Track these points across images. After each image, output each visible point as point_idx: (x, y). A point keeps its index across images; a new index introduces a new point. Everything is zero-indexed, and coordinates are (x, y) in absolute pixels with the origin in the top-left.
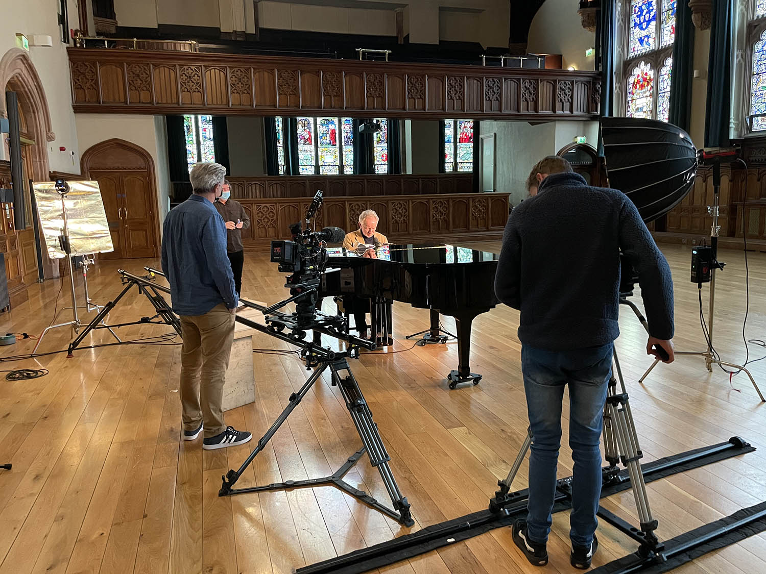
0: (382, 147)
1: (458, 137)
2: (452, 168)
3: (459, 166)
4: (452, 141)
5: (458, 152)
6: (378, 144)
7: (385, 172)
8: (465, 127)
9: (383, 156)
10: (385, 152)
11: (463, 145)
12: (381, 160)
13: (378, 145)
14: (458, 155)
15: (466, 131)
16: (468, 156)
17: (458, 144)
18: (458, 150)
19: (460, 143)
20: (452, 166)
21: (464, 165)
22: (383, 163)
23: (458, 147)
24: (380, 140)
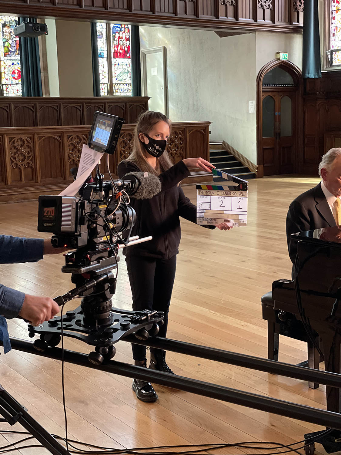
0: (12, 60)
1: (113, 50)
2: (106, 91)
3: (116, 88)
4: (106, 56)
5: (113, 70)
6: (5, 55)
7: (18, 94)
8: (119, 38)
9: (14, 73)
10: (16, 68)
11: (119, 60)
12: (11, 78)
13: (6, 58)
14: (113, 74)
15: (121, 43)
16: (125, 75)
17: (113, 60)
18: (113, 67)
19: (114, 58)
20: (106, 89)
21: (121, 87)
22: (14, 81)
23: (113, 63)
24: (9, 51)
